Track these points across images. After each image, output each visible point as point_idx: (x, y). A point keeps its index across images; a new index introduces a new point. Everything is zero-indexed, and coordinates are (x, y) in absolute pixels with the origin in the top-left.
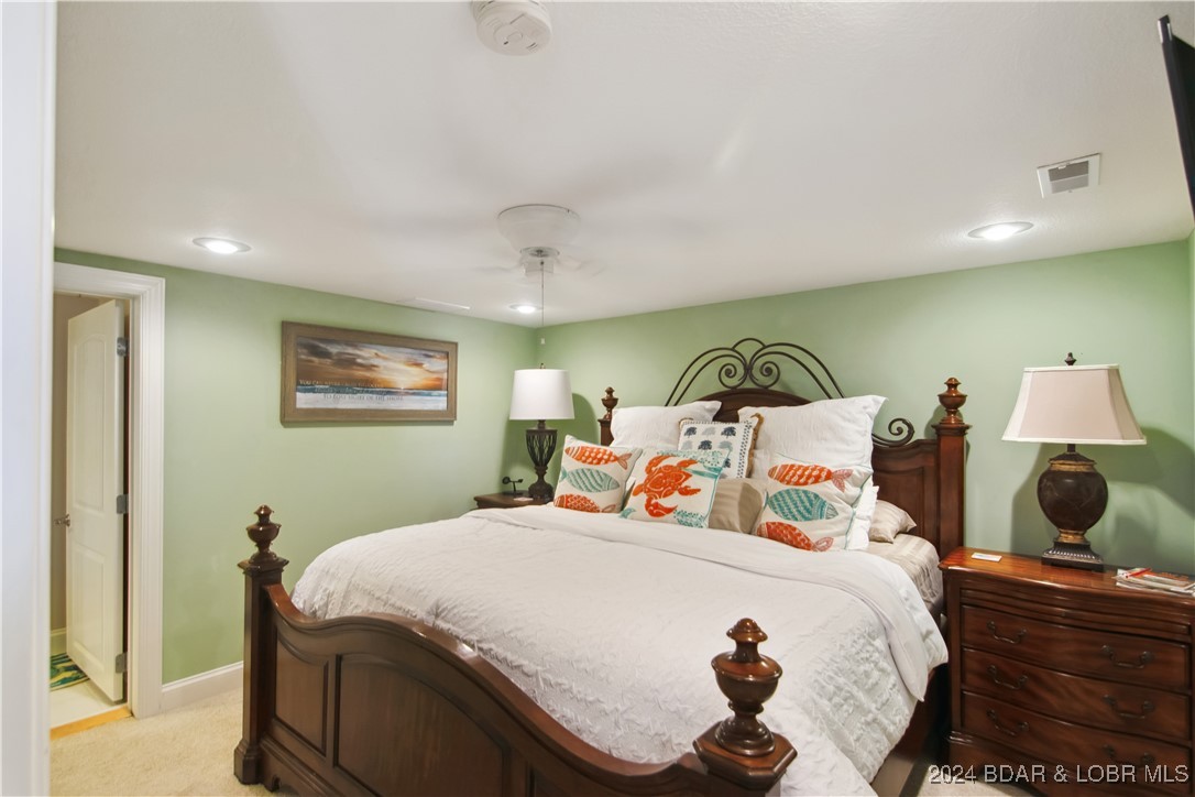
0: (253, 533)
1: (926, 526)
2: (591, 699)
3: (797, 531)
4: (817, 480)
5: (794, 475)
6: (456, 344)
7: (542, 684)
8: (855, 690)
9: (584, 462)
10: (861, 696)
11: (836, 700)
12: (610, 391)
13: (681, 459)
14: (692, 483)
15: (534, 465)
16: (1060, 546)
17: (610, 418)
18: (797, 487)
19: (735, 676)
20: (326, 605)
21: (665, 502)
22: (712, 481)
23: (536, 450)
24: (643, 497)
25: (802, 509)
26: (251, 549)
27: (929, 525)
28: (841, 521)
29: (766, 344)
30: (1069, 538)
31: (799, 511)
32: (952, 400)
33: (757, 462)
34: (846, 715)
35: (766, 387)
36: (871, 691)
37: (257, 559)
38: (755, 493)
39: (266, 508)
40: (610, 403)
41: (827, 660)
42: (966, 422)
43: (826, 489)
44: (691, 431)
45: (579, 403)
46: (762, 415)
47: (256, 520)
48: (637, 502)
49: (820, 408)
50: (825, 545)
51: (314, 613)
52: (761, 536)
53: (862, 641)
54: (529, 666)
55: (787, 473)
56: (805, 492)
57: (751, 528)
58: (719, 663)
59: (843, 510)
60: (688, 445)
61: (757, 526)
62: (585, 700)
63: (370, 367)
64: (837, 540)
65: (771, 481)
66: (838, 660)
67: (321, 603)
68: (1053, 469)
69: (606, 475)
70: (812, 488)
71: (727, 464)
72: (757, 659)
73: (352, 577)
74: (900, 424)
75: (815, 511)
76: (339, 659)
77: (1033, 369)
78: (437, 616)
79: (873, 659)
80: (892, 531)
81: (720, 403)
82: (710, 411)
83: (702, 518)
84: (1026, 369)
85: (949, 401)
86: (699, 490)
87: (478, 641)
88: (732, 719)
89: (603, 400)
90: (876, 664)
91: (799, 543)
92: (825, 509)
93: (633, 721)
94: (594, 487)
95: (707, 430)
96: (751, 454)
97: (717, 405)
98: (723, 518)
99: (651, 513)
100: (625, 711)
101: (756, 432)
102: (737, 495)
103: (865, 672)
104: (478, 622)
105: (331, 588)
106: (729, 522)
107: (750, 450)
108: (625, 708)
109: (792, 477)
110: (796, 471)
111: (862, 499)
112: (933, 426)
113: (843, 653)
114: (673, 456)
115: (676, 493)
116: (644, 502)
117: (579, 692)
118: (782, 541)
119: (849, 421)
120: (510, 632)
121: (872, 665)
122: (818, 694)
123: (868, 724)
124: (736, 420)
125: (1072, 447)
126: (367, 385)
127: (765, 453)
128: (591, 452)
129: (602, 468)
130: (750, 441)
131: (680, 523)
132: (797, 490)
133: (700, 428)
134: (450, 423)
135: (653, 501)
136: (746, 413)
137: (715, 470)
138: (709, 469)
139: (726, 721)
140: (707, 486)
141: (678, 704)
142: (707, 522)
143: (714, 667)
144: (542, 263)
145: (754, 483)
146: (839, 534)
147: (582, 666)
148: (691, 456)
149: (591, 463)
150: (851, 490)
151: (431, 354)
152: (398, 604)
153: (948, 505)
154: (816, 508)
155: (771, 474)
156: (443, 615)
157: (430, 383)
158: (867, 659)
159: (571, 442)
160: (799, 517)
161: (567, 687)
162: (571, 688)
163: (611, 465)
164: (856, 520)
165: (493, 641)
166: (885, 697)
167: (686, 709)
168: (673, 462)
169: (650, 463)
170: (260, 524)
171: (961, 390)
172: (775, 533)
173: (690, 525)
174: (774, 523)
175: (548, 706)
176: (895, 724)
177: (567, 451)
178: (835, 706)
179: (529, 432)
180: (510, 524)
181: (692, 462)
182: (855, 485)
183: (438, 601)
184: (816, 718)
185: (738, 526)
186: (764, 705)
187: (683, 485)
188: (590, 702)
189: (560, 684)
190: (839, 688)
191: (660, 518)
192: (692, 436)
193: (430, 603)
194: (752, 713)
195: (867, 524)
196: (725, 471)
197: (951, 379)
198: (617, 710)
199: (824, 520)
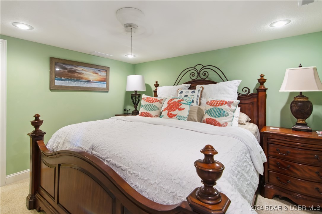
0: (33, 123)
1: (254, 120)
2: (146, 179)
3: (216, 121)
4: (222, 104)
5: (215, 103)
6: (109, 68)
7: (128, 173)
8: (243, 172)
9: (148, 102)
10: (245, 174)
11: (238, 176)
12: (157, 82)
13: (179, 99)
14: (182, 106)
15: (134, 105)
16: (297, 124)
17: (157, 90)
18: (216, 107)
19: (205, 169)
20: (57, 147)
21: (174, 113)
22: (188, 106)
23: (134, 100)
24: (167, 112)
25: (217, 114)
26: (33, 129)
27: (255, 120)
28: (230, 117)
29: (204, 66)
30: (300, 122)
31: (216, 114)
32: (262, 81)
33: (202, 101)
34: (242, 182)
35: (204, 79)
36: (247, 172)
37: (34, 132)
38: (202, 110)
39: (38, 115)
40: (157, 85)
41: (234, 162)
42: (266, 87)
43: (225, 107)
44: (182, 92)
45: (147, 86)
46: (203, 87)
47: (34, 118)
48: (165, 113)
49: (221, 84)
50: (225, 124)
51: (53, 150)
52: (204, 123)
53: (243, 155)
54: (124, 167)
55: (212, 103)
56: (218, 108)
57: (201, 120)
58: (197, 163)
59: (231, 114)
60: (181, 96)
61: (203, 120)
62: (144, 180)
63: (81, 73)
64: (229, 123)
65: (207, 105)
66: (237, 162)
67: (56, 146)
68: (295, 100)
69: (155, 106)
70: (221, 107)
71: (193, 102)
72: (214, 162)
73: (66, 137)
74: (246, 89)
75: (221, 114)
76: (59, 165)
77: (289, 69)
78: (93, 149)
79: (247, 161)
80: (245, 121)
81: (190, 84)
82: (187, 87)
83: (185, 118)
84: (287, 69)
85: (261, 81)
86: (184, 109)
87: (106, 158)
88: (203, 187)
89: (155, 85)
90: (248, 163)
91: (217, 125)
92: (225, 114)
93: (162, 187)
94: (151, 110)
95: (186, 92)
96: (200, 99)
97: (189, 85)
98: (192, 118)
99: (169, 117)
100: (159, 183)
101: (202, 92)
102: (196, 111)
103: (246, 165)
104: (106, 151)
105: (59, 141)
106: (194, 119)
107: (200, 97)
108: (159, 182)
109: (214, 104)
110: (215, 102)
111: (236, 110)
112: (256, 89)
113: (238, 159)
114: (176, 99)
115: (177, 110)
116: (167, 113)
117: (142, 176)
118: (211, 124)
119: (230, 88)
120: (117, 154)
121: (247, 163)
122: (233, 175)
123: (248, 185)
124: (195, 89)
125: (301, 93)
126: (80, 79)
127: (205, 98)
128: (150, 99)
129: (154, 104)
130: (200, 95)
131: (178, 119)
132: (216, 108)
133: (184, 91)
134: (107, 92)
135: (170, 113)
136: (198, 87)
137: (189, 102)
138: (188, 102)
139: (201, 188)
140: (187, 108)
141: (179, 180)
142: (187, 119)
143: (195, 166)
144: (131, 29)
145: (201, 107)
146: (229, 121)
147: (143, 166)
148: (182, 99)
149: (150, 102)
150: (233, 107)
151: (101, 70)
152: (80, 146)
153: (261, 113)
154: (222, 113)
155: (207, 103)
156: (94, 149)
157: (101, 79)
158: (246, 161)
159: (144, 96)
160: (217, 116)
161: (137, 174)
162: (139, 174)
163: (156, 102)
164: (234, 118)
165: (111, 158)
166: (252, 175)
167: (182, 182)
168: (176, 100)
169: (169, 101)
170: (36, 120)
171: (264, 78)
172: (209, 122)
173: (182, 120)
174: (208, 119)
175: (130, 182)
176: (255, 184)
177: (143, 99)
178: (238, 179)
179: (132, 94)
180: (124, 120)
181: (182, 100)
182: (234, 106)
183: (93, 144)
184: (233, 184)
185: (197, 120)
186: (217, 182)
187: (179, 108)
188: (145, 180)
189: (135, 173)
190: (239, 172)
191: (172, 118)
192: (182, 94)
193: (90, 145)
194: (212, 185)
195: (237, 119)
196: (192, 104)
197: (261, 74)
198: (156, 183)
199: (225, 117)
